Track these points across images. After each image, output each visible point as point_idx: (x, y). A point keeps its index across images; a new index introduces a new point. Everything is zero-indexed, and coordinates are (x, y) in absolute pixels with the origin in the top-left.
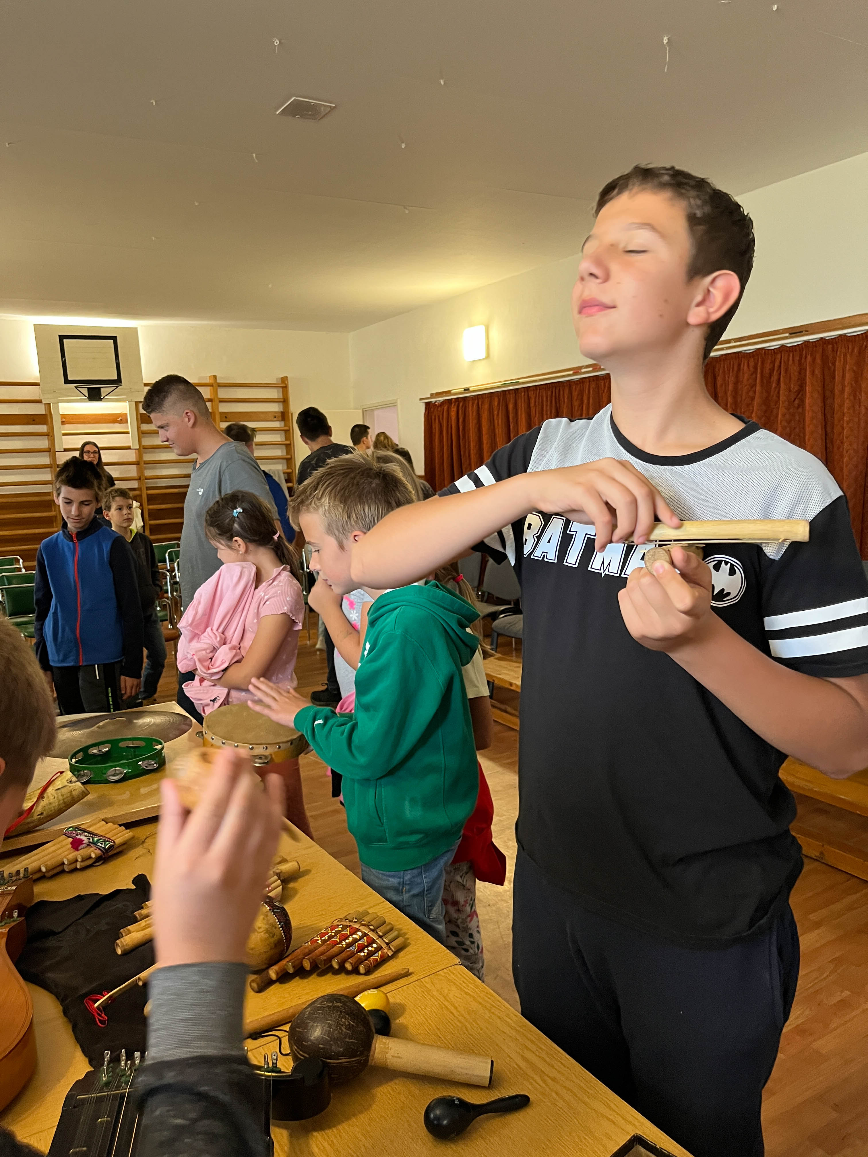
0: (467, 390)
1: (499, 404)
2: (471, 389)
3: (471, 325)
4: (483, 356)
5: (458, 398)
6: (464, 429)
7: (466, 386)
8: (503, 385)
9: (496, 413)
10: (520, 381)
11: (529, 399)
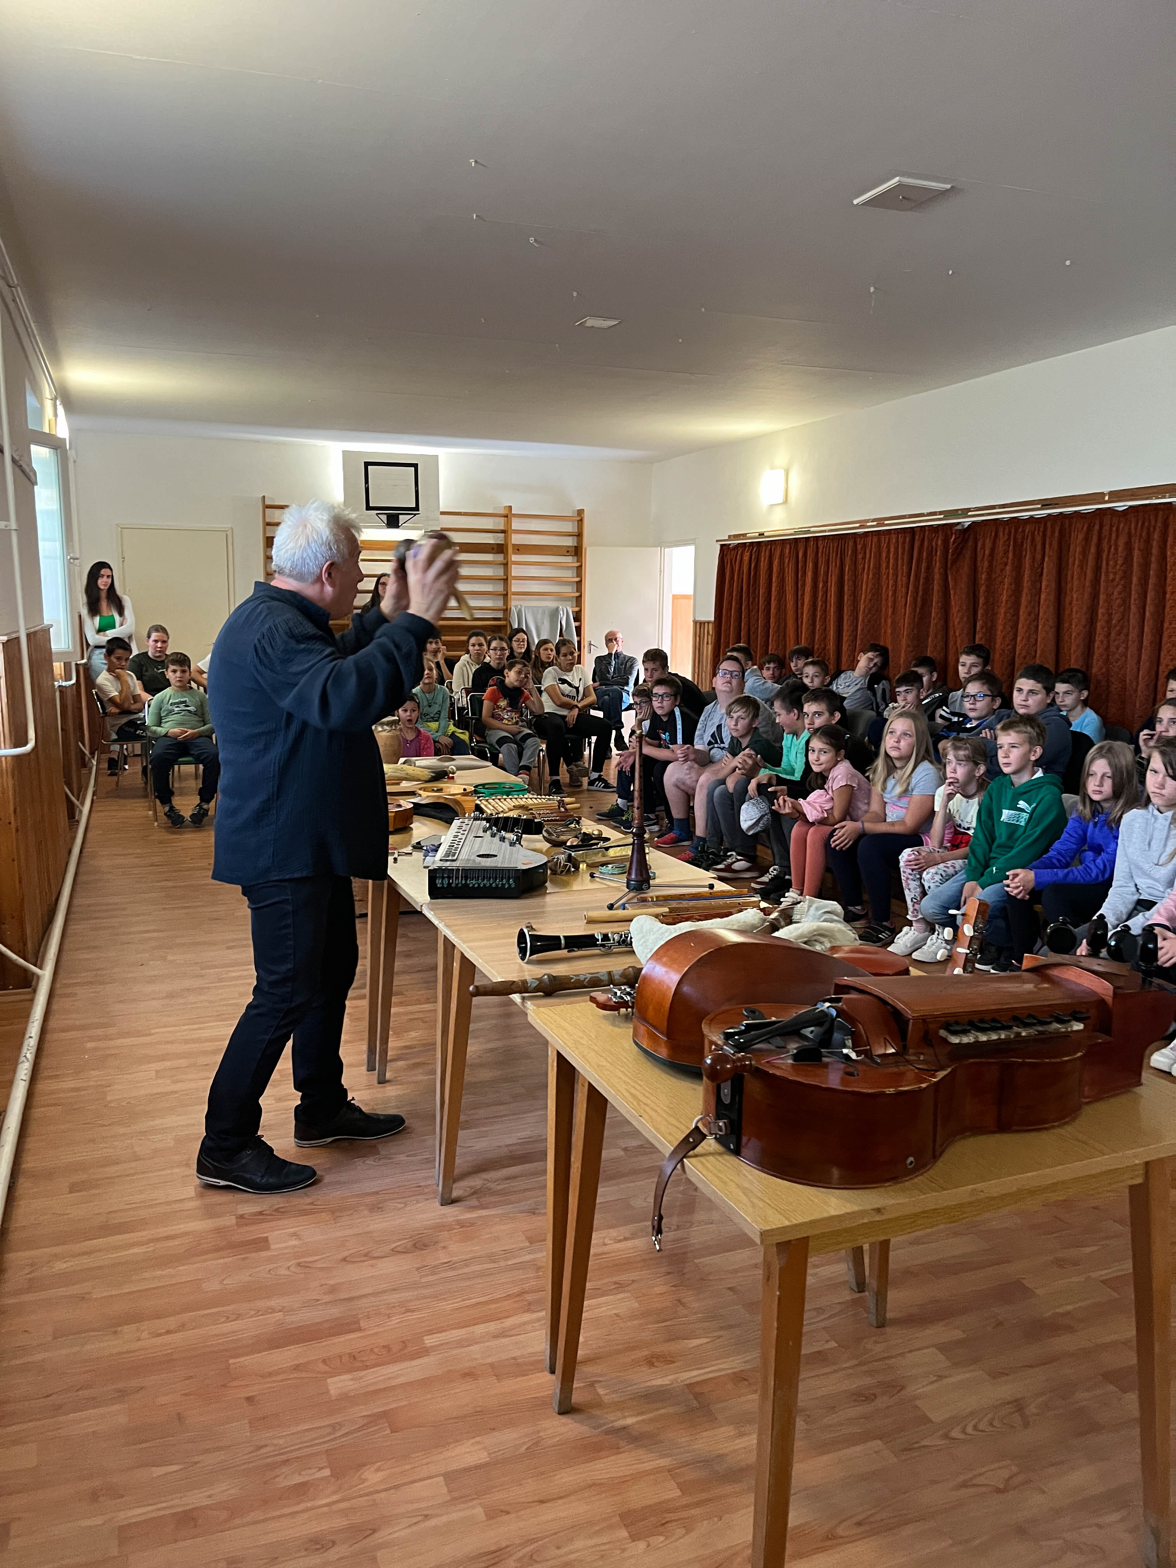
0: (761, 534)
1: (790, 552)
2: (766, 534)
3: (772, 468)
4: (781, 500)
5: (752, 543)
6: (755, 574)
7: (761, 530)
8: (796, 533)
9: (787, 561)
10: (812, 529)
11: (817, 548)
